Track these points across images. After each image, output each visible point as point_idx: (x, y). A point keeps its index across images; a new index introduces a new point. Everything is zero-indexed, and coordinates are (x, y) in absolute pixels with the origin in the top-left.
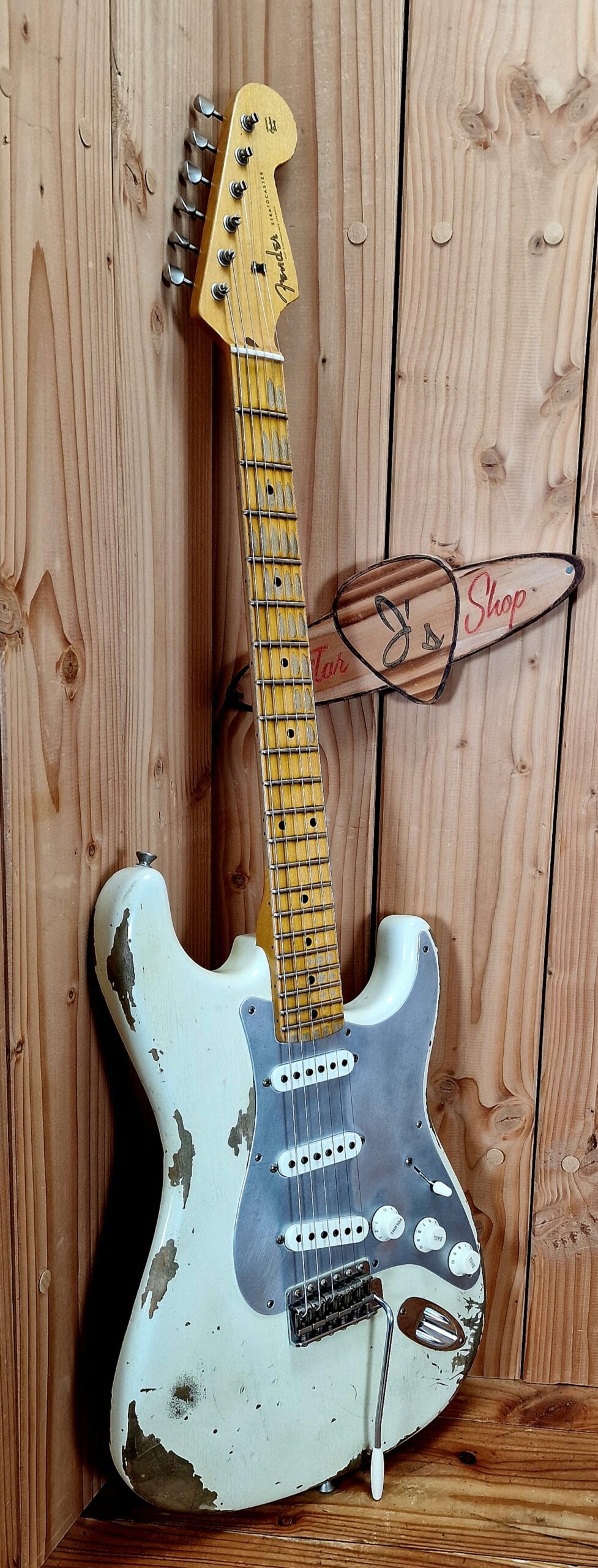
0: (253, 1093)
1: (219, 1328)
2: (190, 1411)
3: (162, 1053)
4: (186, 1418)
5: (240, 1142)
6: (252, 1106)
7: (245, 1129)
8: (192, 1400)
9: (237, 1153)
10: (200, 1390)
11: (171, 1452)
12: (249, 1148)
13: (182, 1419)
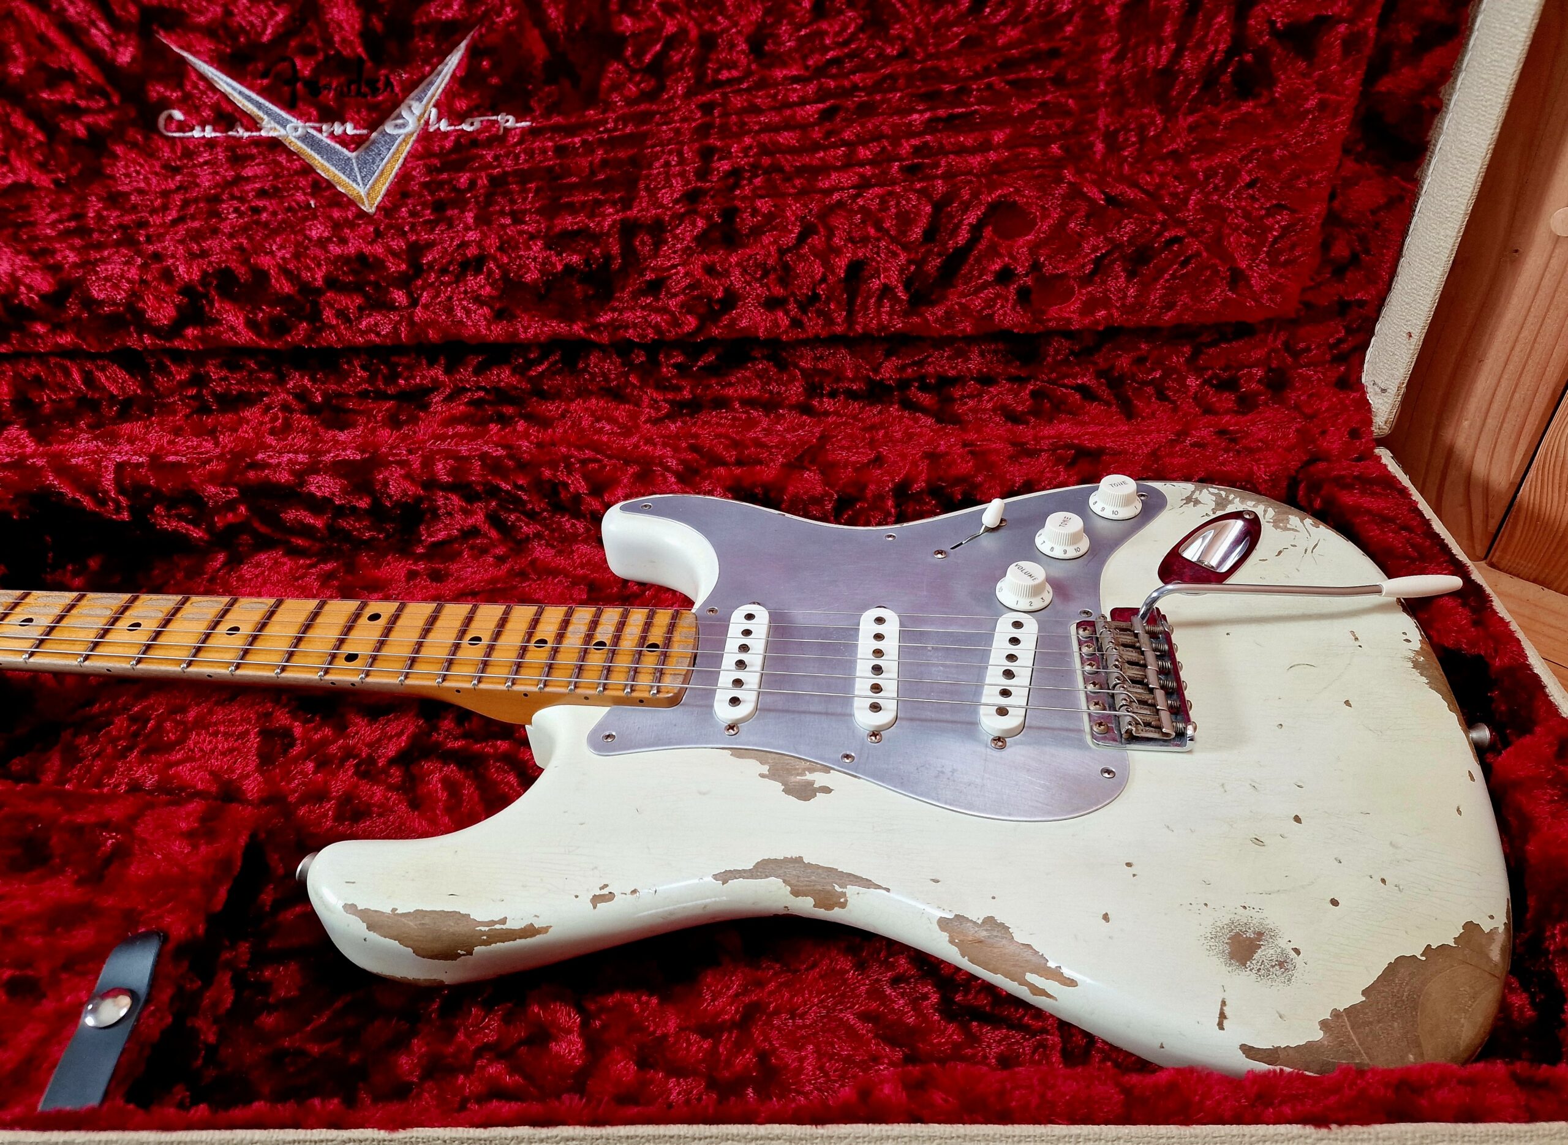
0: (738, 753)
1: (1129, 865)
2: (1282, 943)
3: (606, 886)
4: (1297, 951)
5: (812, 783)
6: (760, 755)
7: (790, 771)
8: (1260, 934)
9: (827, 790)
10: (1243, 916)
11: (1364, 993)
12: (827, 770)
13: (1298, 960)
